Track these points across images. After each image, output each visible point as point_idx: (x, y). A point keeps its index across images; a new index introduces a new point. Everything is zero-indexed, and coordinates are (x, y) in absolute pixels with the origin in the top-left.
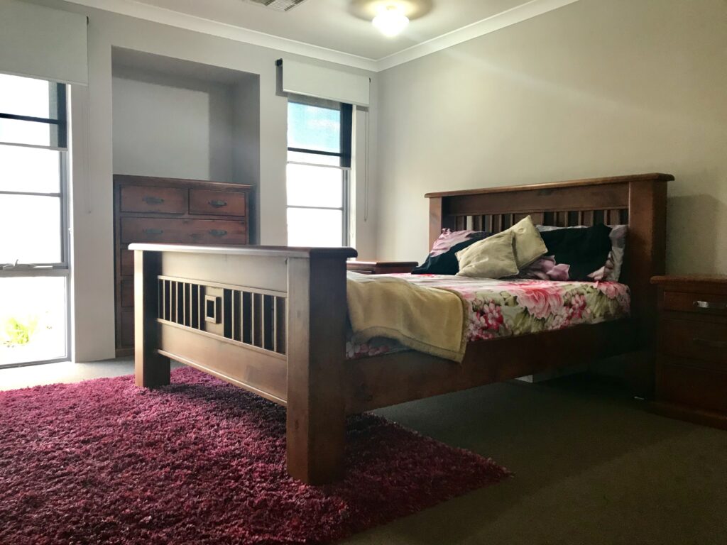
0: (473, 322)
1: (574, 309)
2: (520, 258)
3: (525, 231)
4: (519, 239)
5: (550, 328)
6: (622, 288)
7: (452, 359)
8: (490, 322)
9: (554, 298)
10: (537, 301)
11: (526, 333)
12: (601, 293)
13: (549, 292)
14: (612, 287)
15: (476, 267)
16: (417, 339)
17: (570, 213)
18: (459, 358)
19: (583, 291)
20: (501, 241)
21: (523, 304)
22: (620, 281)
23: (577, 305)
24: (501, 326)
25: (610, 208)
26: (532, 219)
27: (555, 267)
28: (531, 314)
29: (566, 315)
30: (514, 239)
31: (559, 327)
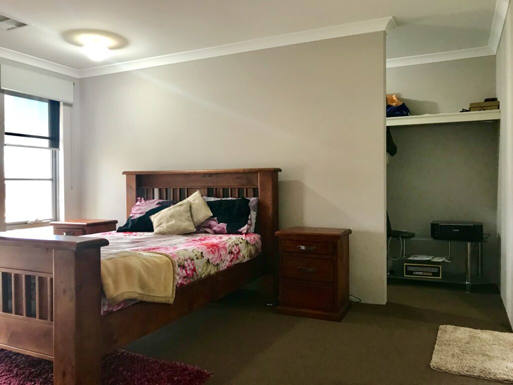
0: (178, 275)
1: (234, 255)
2: (195, 220)
3: (197, 201)
4: (193, 206)
5: (221, 269)
6: (257, 237)
7: (167, 302)
8: (188, 272)
9: (223, 249)
10: (213, 253)
11: (208, 275)
12: (247, 243)
13: (220, 246)
14: (252, 237)
15: (167, 227)
16: (146, 294)
17: (223, 189)
18: (171, 301)
19: (237, 242)
20: (182, 208)
21: (207, 256)
22: (255, 232)
23: (235, 252)
24: (194, 273)
25: (248, 187)
26: (200, 192)
27: (218, 225)
28: (211, 262)
29: (230, 260)
30: (190, 207)
31: (226, 267)
